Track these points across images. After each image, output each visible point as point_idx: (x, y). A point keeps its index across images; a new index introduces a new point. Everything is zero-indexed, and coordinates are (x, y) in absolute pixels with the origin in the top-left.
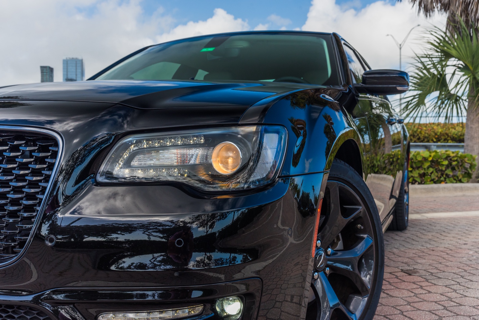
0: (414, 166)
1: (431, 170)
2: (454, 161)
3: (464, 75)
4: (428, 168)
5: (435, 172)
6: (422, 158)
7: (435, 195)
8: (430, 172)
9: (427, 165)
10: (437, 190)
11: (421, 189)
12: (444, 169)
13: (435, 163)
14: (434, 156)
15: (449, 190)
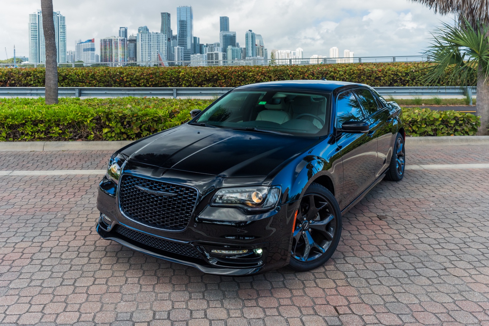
0: (428, 124)
1: (442, 126)
2: (461, 120)
3: (472, 57)
4: (439, 125)
5: (445, 127)
6: (433, 118)
7: (445, 144)
8: (440, 128)
9: (438, 123)
10: (446, 141)
11: (433, 140)
12: (452, 126)
13: (445, 122)
14: (444, 117)
15: (456, 141)
